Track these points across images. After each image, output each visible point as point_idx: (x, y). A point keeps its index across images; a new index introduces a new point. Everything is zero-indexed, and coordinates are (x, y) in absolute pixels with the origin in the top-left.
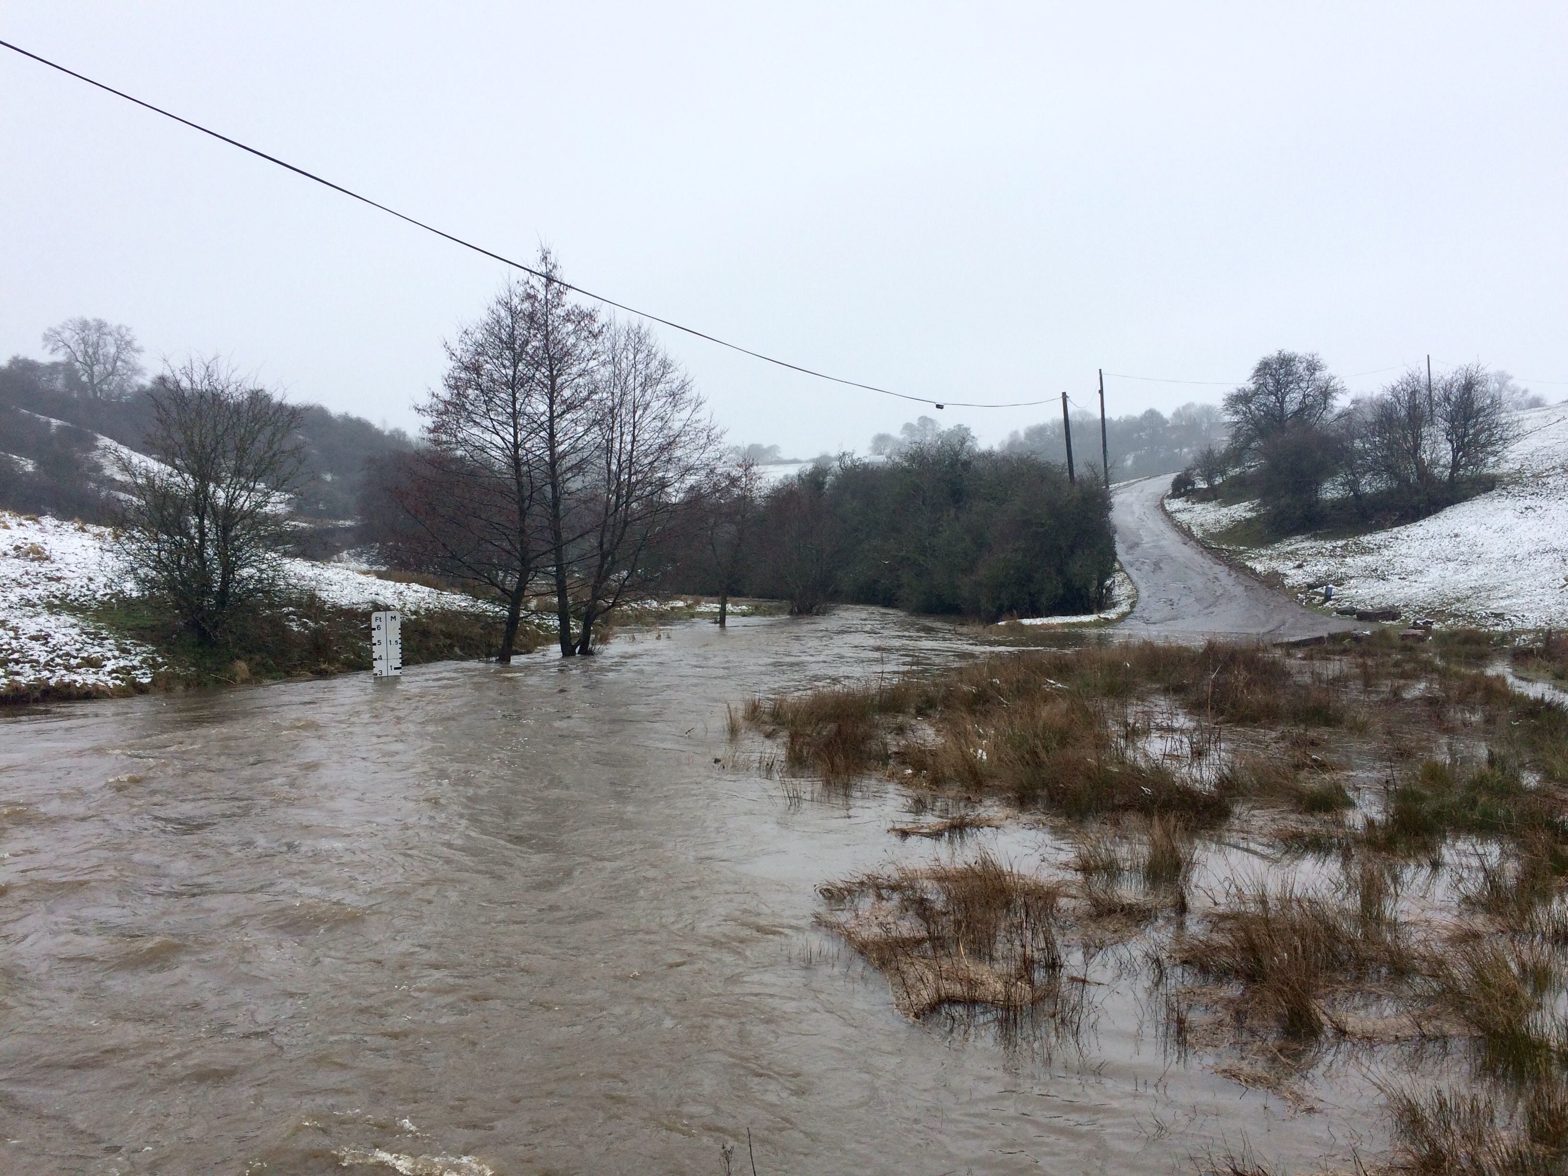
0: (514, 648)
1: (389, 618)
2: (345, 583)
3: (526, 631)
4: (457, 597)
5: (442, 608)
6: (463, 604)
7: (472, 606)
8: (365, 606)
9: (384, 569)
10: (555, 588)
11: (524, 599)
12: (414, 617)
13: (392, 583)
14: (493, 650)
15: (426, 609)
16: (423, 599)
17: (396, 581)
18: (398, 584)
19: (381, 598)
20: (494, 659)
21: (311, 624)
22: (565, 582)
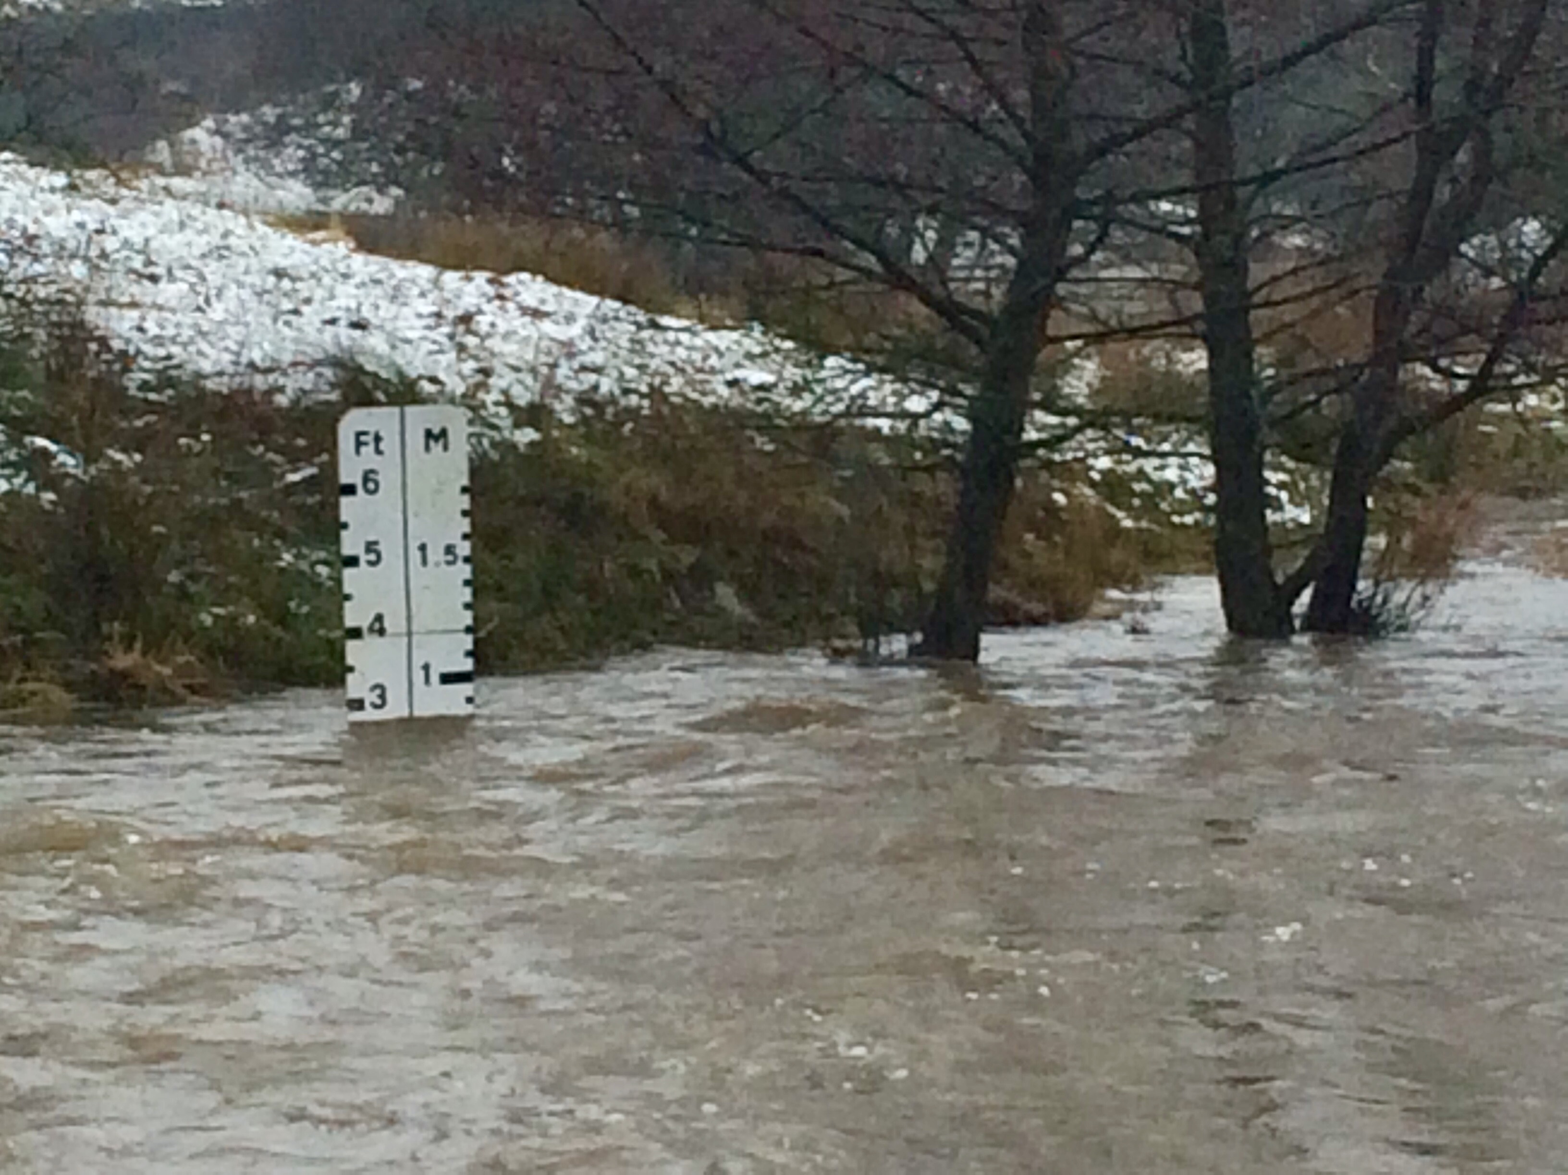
0: (996, 593)
1: (416, 439)
2: (213, 270)
3: (1051, 508)
4: (724, 339)
5: (656, 394)
6: (755, 376)
7: (796, 391)
8: (307, 380)
9: (382, 205)
10: (1196, 303)
11: (1045, 354)
12: (527, 436)
13: (425, 272)
14: (896, 599)
15: (584, 399)
16: (569, 349)
17: (444, 265)
18: (451, 278)
19: (376, 342)
20: (899, 644)
21: (67, 461)
22: (1240, 269)
